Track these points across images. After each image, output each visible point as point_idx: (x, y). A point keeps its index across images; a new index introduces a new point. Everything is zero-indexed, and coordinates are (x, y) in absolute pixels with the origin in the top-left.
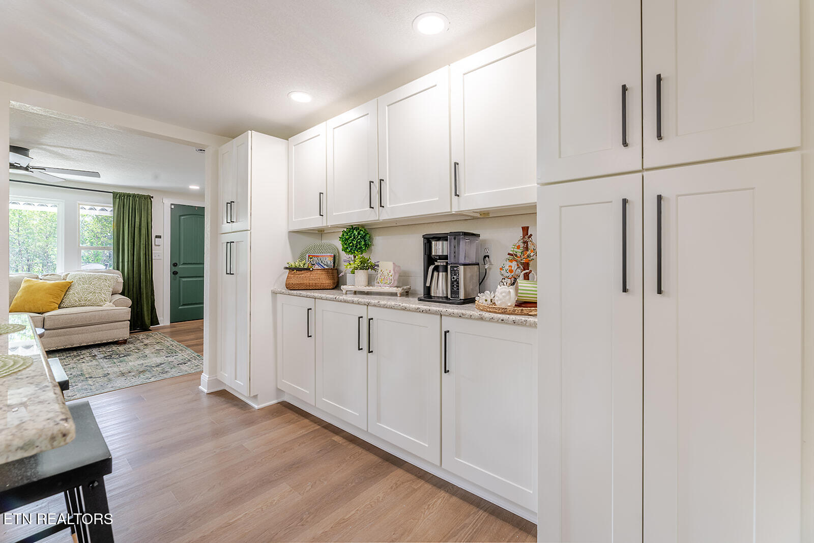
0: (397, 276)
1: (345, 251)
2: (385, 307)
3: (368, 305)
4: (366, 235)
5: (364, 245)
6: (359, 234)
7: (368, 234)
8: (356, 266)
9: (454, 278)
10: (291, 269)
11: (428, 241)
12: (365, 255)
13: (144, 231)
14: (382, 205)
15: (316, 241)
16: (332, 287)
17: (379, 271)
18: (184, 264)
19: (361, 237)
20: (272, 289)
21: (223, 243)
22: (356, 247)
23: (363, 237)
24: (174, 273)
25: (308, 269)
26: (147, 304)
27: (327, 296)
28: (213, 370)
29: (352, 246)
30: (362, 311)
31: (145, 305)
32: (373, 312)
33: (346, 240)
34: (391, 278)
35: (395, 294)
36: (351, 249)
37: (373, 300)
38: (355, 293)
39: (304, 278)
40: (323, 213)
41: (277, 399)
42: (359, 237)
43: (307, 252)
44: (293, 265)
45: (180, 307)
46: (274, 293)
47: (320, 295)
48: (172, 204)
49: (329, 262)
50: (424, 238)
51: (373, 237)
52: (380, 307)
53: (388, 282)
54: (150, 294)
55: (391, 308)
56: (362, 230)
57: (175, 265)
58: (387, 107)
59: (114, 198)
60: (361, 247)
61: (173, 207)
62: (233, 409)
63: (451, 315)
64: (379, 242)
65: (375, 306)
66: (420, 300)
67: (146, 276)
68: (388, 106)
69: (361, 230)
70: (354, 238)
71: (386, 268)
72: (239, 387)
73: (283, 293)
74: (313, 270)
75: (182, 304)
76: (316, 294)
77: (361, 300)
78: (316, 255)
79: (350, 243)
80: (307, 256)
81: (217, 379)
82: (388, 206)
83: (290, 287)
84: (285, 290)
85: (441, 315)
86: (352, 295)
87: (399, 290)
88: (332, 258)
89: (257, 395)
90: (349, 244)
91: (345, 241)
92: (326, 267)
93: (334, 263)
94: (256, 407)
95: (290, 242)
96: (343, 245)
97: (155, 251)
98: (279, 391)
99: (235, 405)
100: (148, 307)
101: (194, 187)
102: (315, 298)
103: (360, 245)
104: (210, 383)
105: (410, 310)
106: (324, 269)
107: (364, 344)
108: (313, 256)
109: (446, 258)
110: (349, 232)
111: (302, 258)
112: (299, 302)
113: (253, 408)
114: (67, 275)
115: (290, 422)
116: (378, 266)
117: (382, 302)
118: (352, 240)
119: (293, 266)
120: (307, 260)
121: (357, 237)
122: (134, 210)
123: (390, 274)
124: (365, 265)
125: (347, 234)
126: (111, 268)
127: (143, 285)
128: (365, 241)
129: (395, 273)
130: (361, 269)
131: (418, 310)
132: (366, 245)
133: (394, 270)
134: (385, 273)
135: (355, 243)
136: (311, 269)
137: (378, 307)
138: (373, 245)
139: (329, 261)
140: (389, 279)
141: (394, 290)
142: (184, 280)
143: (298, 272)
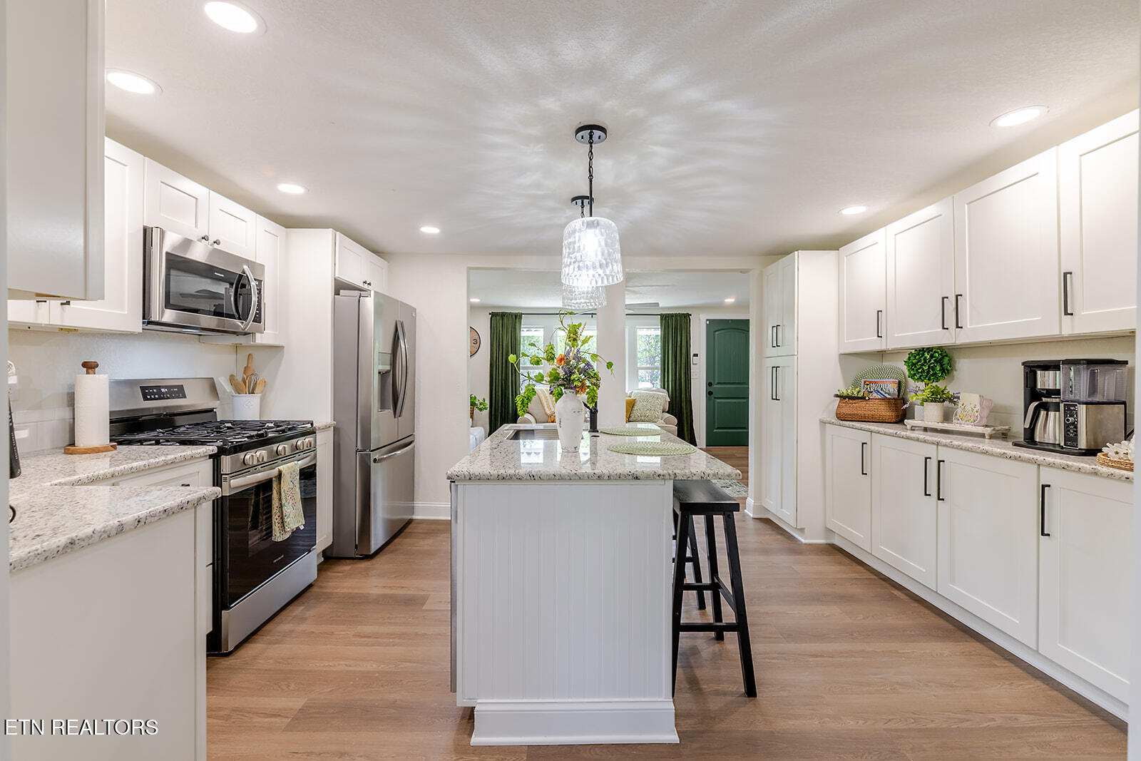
0: (986, 413)
1: (912, 378)
2: (960, 448)
3: (938, 444)
4: (943, 358)
5: (940, 370)
6: (932, 357)
7: (946, 356)
8: (925, 397)
9: (1068, 420)
10: (842, 397)
11: (1031, 370)
12: (940, 384)
13: (684, 351)
14: (959, 326)
15: (876, 364)
16: (894, 420)
17: (960, 405)
18: (718, 383)
19: (935, 360)
20: (820, 417)
21: (767, 367)
22: (928, 373)
23: (939, 361)
24: (709, 393)
25: (863, 398)
26: (687, 424)
27: (886, 430)
28: (758, 497)
29: (921, 372)
30: (930, 451)
31: (685, 424)
32: (944, 454)
33: (913, 364)
34: (976, 414)
35: (983, 436)
36: (921, 376)
37: (943, 439)
38: (926, 429)
39: (859, 409)
40: (882, 333)
41: (826, 538)
42: (932, 361)
43: (862, 377)
44: (845, 392)
45: (715, 430)
46: (823, 423)
47: (877, 428)
48: (707, 320)
49: (892, 390)
50: (1025, 366)
51: (956, 360)
52: (953, 447)
53: (972, 420)
54: (689, 414)
55: (968, 450)
56: (937, 352)
57: (709, 384)
58: (966, 206)
59: (661, 319)
60: (936, 373)
61: (708, 322)
62: (779, 537)
63: (1049, 465)
64: (964, 366)
65: (946, 446)
66: (1015, 444)
67: (686, 395)
68: (968, 204)
69: (935, 352)
70: (925, 362)
71: (970, 402)
72: (785, 515)
73: (833, 423)
74: (869, 399)
75: (716, 427)
76: (873, 427)
77: (927, 438)
78: (873, 380)
79: (919, 369)
80: (863, 381)
81: (762, 506)
82: (968, 327)
83: (842, 417)
84: (835, 420)
85: (1039, 465)
86: (922, 432)
87: (988, 431)
88: (896, 385)
89: (804, 529)
90: (917, 370)
91: (912, 366)
92: (888, 396)
93: (899, 391)
94: (803, 541)
95: (841, 366)
96: (909, 370)
97: (693, 369)
98: (829, 531)
99: (781, 534)
100: (687, 427)
101: (730, 300)
102: (871, 432)
103: (933, 370)
104: (756, 508)
105: (992, 455)
106: (884, 399)
107: (932, 489)
108: (870, 382)
109: (1057, 392)
110: (919, 355)
111: (855, 385)
112: (852, 435)
113: (799, 541)
114: (631, 393)
115: (840, 563)
116: (958, 398)
117: (956, 443)
118: (922, 365)
119: (845, 394)
120: (862, 386)
121: (929, 362)
122: (676, 328)
123: (975, 410)
124: (937, 397)
125: (915, 357)
126: (659, 387)
127: (684, 404)
128: (942, 365)
129: (982, 408)
130: (932, 401)
131: (1003, 456)
132: (943, 370)
133: (981, 405)
134: (968, 408)
135: (925, 368)
136: (867, 398)
137: (950, 447)
138: (956, 370)
139: (892, 388)
140: (974, 415)
141: (980, 430)
142: (719, 401)
143: (851, 401)
